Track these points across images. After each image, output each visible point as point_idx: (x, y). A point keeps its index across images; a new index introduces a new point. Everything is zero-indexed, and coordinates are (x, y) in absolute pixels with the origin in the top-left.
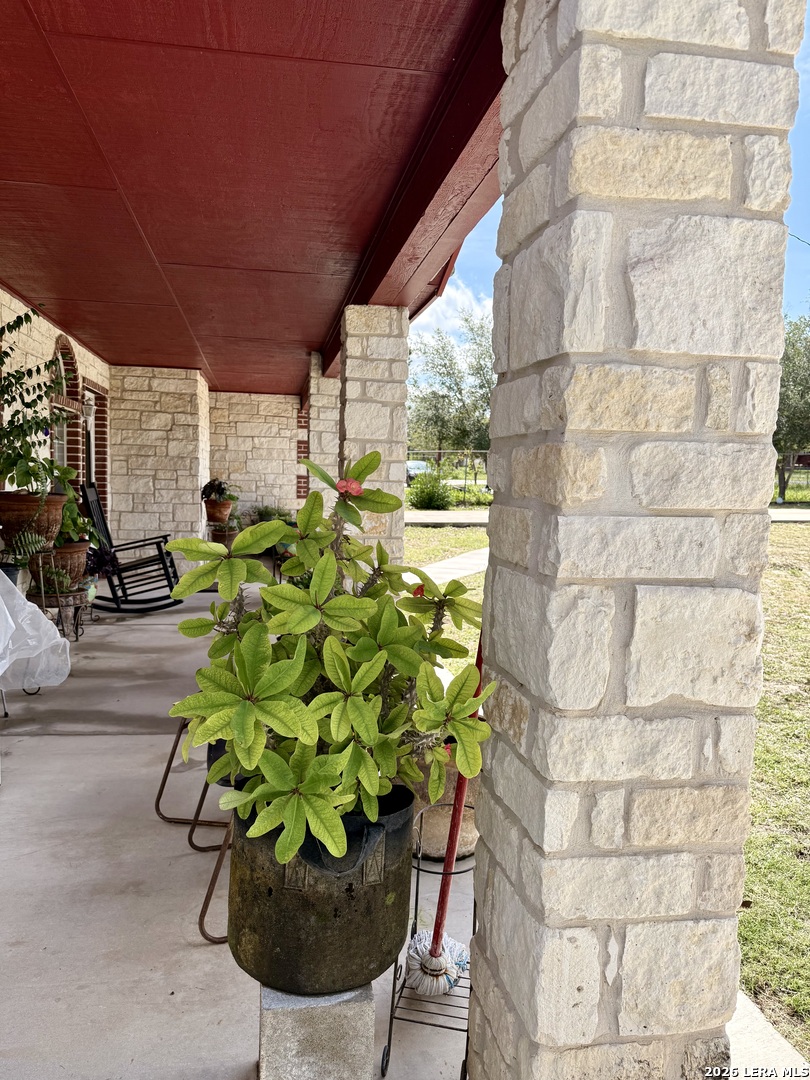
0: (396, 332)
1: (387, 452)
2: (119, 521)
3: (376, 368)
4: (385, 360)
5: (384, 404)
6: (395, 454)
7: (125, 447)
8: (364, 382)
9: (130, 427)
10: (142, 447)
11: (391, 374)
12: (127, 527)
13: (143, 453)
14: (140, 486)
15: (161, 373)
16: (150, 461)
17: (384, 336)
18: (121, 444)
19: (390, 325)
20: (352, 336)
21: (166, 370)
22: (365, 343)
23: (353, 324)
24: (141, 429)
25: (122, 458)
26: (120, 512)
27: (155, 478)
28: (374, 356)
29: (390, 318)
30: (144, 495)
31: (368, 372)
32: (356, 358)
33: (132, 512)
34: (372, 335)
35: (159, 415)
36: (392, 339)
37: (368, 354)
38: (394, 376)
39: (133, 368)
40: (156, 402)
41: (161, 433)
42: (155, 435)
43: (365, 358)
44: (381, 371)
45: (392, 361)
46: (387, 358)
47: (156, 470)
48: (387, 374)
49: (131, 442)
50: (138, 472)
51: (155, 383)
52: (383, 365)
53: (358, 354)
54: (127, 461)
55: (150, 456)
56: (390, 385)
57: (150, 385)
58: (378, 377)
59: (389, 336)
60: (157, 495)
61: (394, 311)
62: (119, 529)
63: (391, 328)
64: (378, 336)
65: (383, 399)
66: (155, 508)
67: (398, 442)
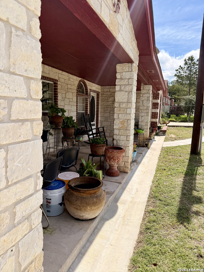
0: (130, 70)
1: (126, 105)
2: (102, 123)
3: (124, 81)
4: (127, 79)
5: (126, 92)
6: (128, 106)
7: (104, 106)
8: (120, 85)
9: (105, 101)
10: (107, 105)
11: (128, 83)
12: (103, 125)
13: (107, 107)
14: (106, 115)
15: (112, 87)
16: (109, 109)
17: (127, 72)
18: (103, 105)
19: (129, 68)
20: (118, 73)
21: (113, 86)
22: (121, 74)
23: (118, 69)
24: (107, 101)
25: (103, 108)
26: (102, 121)
27: (110, 113)
28: (124, 78)
29: (129, 66)
30: (107, 117)
31: (122, 82)
32: (119, 79)
33: (105, 121)
34: (123, 72)
35: (111, 98)
36: (129, 72)
37: (122, 77)
38: (129, 83)
39: (106, 86)
40: (111, 94)
41: (112, 102)
42: (110, 102)
43: (121, 79)
44: (125, 82)
45: (129, 79)
46: (128, 78)
47: (110, 111)
48: (127, 83)
49: (105, 104)
50: (106, 112)
51: (111, 90)
52: (126, 80)
53: (119, 78)
54: (104, 109)
55: (109, 108)
56: (128, 86)
57: (110, 90)
58: (125, 84)
59: (128, 72)
60: (110, 117)
61: (130, 64)
62: (102, 125)
63: (129, 69)
64: (125, 72)
65: (126, 90)
66: (109, 120)
67: (130, 102)
